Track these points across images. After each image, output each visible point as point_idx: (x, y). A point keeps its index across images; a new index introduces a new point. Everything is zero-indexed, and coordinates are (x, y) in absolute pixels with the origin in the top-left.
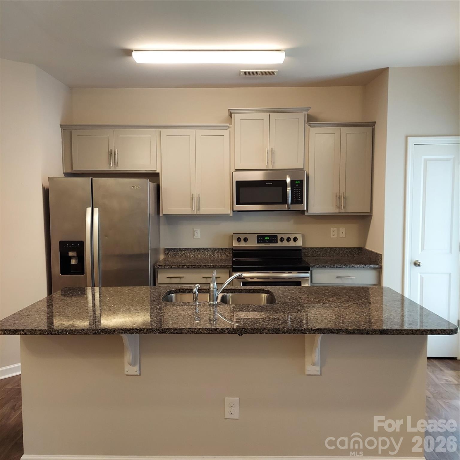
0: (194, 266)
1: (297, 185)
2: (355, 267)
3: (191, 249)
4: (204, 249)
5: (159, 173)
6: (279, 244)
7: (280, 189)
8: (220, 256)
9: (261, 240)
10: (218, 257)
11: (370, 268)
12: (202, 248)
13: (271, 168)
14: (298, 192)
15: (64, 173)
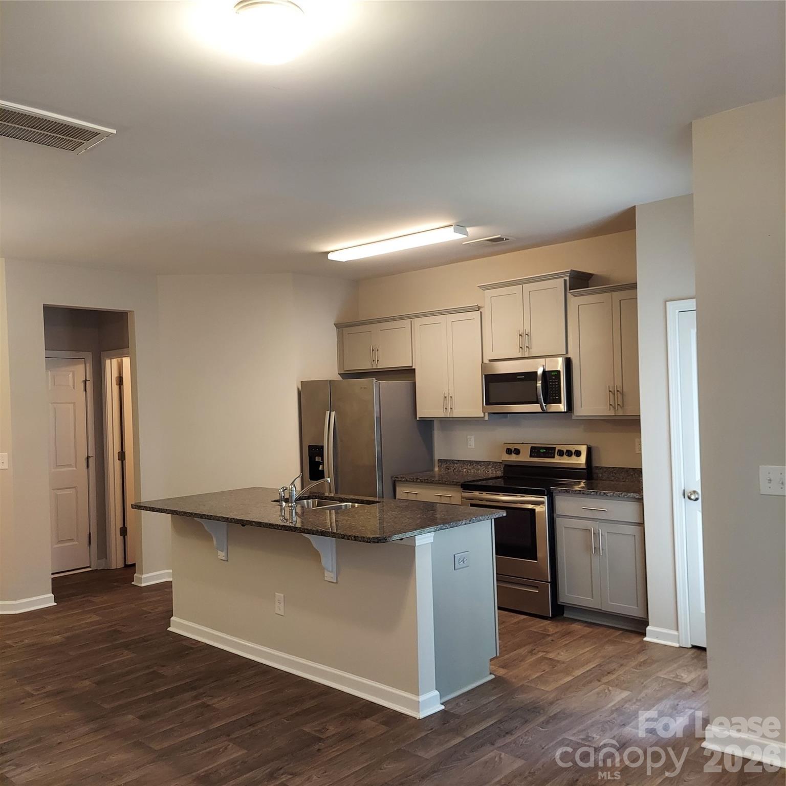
1: (554, 378)
2: (608, 496)
3: (463, 462)
4: (478, 462)
6: (557, 460)
9: (534, 452)
11: (628, 497)
14: (555, 388)
15: (339, 374)
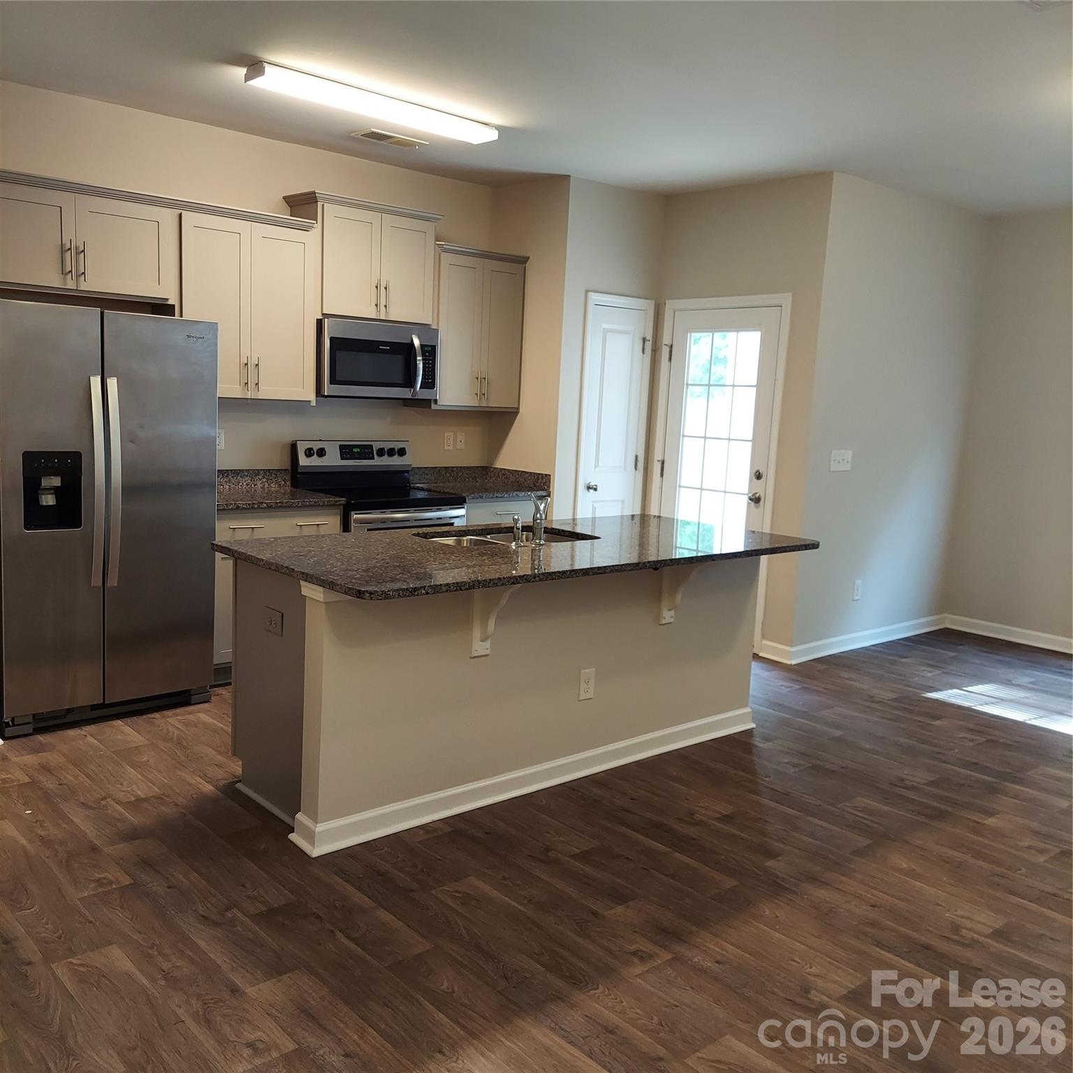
0: (280, 504)
1: (427, 354)
4: (236, 473)
5: (174, 305)
6: (378, 461)
7: (399, 360)
8: (266, 486)
9: (345, 453)
10: (263, 488)
12: (231, 470)
13: (383, 317)
14: (429, 367)
